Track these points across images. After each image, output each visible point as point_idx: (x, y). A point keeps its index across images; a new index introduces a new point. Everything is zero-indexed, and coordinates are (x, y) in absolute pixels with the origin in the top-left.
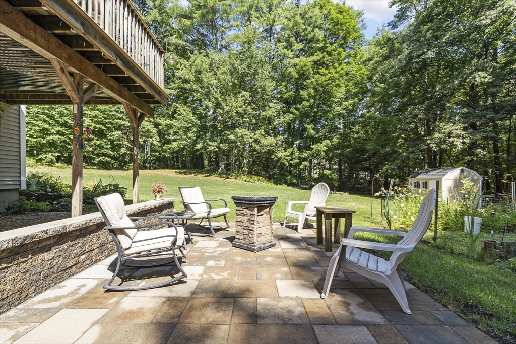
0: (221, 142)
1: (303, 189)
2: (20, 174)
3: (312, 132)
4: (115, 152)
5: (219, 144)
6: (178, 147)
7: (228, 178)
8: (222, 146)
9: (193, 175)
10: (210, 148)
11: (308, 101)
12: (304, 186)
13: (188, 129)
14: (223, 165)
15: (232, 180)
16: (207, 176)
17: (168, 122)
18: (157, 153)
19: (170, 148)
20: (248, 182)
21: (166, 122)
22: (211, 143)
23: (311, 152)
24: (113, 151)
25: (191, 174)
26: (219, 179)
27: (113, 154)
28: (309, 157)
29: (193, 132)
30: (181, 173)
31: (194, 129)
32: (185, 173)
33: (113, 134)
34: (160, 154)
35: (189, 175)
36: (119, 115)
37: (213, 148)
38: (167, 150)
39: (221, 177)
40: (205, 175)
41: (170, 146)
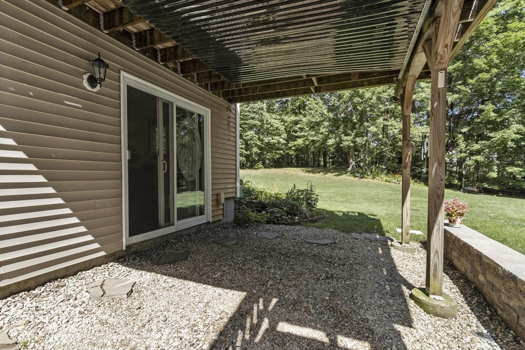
0: (356, 136)
1: (469, 192)
2: (236, 181)
3: (492, 114)
4: (248, 152)
5: (354, 138)
6: (304, 144)
7: (363, 178)
8: (358, 140)
9: (322, 173)
10: (345, 144)
11: (487, 71)
12: (470, 188)
13: (318, 124)
14: (354, 163)
15: (368, 180)
16: (338, 175)
17: (293, 118)
18: (282, 151)
19: (295, 146)
20: (389, 182)
21: (291, 118)
22: (345, 138)
23: (487, 143)
24: (246, 150)
25: (319, 172)
26: (352, 178)
27: (246, 153)
28: (483, 149)
29: (325, 127)
30: (309, 172)
31: (326, 124)
32: (313, 172)
33: (248, 133)
34: (284, 152)
35: (318, 174)
36: (251, 115)
37: (347, 143)
38: (291, 147)
39: (355, 177)
40: (335, 174)
41: (295, 143)
